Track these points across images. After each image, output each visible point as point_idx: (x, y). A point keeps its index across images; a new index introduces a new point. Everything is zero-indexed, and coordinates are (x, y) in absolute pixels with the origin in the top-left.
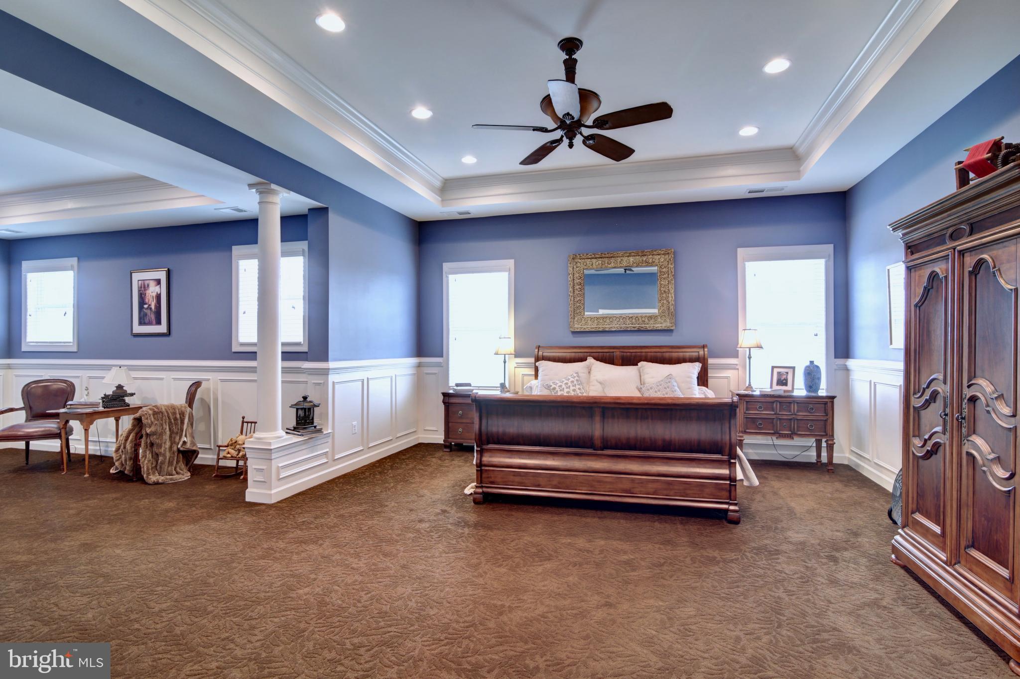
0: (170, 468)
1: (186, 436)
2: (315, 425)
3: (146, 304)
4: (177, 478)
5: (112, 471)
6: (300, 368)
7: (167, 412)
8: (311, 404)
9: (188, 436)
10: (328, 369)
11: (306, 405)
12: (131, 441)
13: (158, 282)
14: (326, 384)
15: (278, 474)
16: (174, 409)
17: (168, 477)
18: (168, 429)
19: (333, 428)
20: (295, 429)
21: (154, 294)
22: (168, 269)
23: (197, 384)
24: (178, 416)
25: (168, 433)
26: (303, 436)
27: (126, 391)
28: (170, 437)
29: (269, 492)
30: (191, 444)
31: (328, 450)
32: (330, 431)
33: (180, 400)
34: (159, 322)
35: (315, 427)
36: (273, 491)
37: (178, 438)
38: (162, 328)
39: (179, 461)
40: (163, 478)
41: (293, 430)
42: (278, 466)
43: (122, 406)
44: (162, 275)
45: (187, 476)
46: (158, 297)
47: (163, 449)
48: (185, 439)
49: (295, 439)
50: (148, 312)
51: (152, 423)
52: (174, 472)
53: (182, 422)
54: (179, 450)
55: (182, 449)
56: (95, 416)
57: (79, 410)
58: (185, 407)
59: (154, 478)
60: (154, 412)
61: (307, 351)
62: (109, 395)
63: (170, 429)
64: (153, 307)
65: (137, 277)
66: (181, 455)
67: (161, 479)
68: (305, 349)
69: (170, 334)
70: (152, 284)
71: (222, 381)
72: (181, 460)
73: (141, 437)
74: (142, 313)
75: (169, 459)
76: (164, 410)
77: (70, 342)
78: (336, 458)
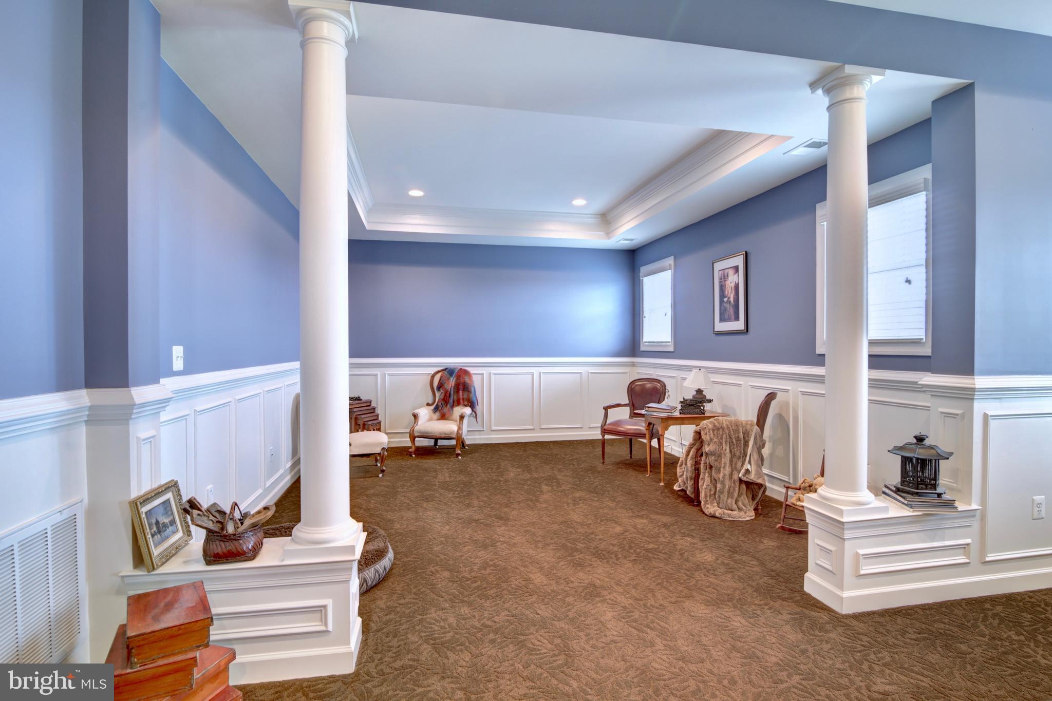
0: (729, 501)
1: (750, 462)
2: (939, 490)
3: (726, 297)
4: (736, 515)
5: (676, 488)
6: (916, 383)
7: (728, 428)
8: (933, 452)
9: (752, 463)
10: (974, 390)
11: (921, 453)
12: (692, 458)
13: (736, 269)
14: (967, 416)
15: (857, 567)
16: (737, 426)
17: (726, 511)
18: (728, 450)
19: (983, 500)
20: (898, 491)
21: (733, 285)
22: (746, 252)
23: (771, 397)
24: (741, 436)
25: (728, 455)
26: (911, 507)
27: (705, 396)
28: (731, 461)
29: (838, 592)
30: (755, 475)
31: (969, 541)
32: (974, 506)
33: (747, 414)
34: (737, 318)
35: (939, 495)
36: (846, 594)
37: (740, 464)
38: (740, 325)
39: (742, 494)
40: (720, 511)
41: (895, 492)
42: (857, 554)
43: (697, 414)
44: (739, 261)
45: (749, 515)
46: (737, 287)
47: (721, 474)
48: (749, 467)
49: (895, 509)
50: (727, 306)
51: (711, 440)
52: (735, 507)
53: (746, 444)
54: (741, 481)
55: (744, 479)
56: (670, 422)
57: (655, 414)
58: (752, 425)
59: (711, 508)
60: (715, 426)
61: (930, 354)
62: (687, 400)
63: (731, 451)
64: (732, 300)
65: (719, 266)
66: (744, 486)
67: (719, 512)
68: (927, 351)
69: (747, 331)
70: (731, 272)
71: (804, 393)
72: (744, 492)
73: (702, 455)
74: (723, 308)
75: (729, 488)
76: (725, 425)
77: (669, 342)
78: (988, 559)
